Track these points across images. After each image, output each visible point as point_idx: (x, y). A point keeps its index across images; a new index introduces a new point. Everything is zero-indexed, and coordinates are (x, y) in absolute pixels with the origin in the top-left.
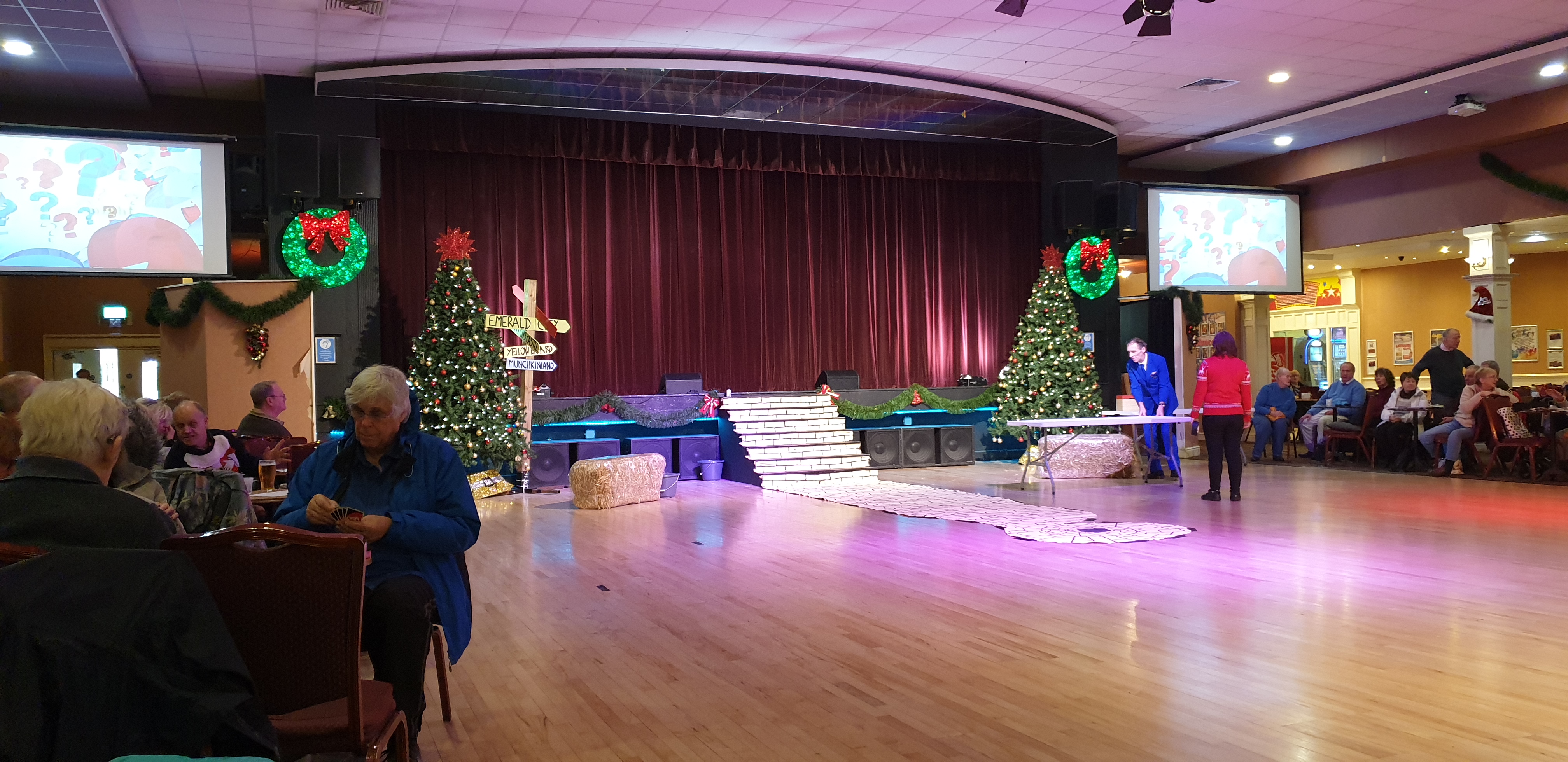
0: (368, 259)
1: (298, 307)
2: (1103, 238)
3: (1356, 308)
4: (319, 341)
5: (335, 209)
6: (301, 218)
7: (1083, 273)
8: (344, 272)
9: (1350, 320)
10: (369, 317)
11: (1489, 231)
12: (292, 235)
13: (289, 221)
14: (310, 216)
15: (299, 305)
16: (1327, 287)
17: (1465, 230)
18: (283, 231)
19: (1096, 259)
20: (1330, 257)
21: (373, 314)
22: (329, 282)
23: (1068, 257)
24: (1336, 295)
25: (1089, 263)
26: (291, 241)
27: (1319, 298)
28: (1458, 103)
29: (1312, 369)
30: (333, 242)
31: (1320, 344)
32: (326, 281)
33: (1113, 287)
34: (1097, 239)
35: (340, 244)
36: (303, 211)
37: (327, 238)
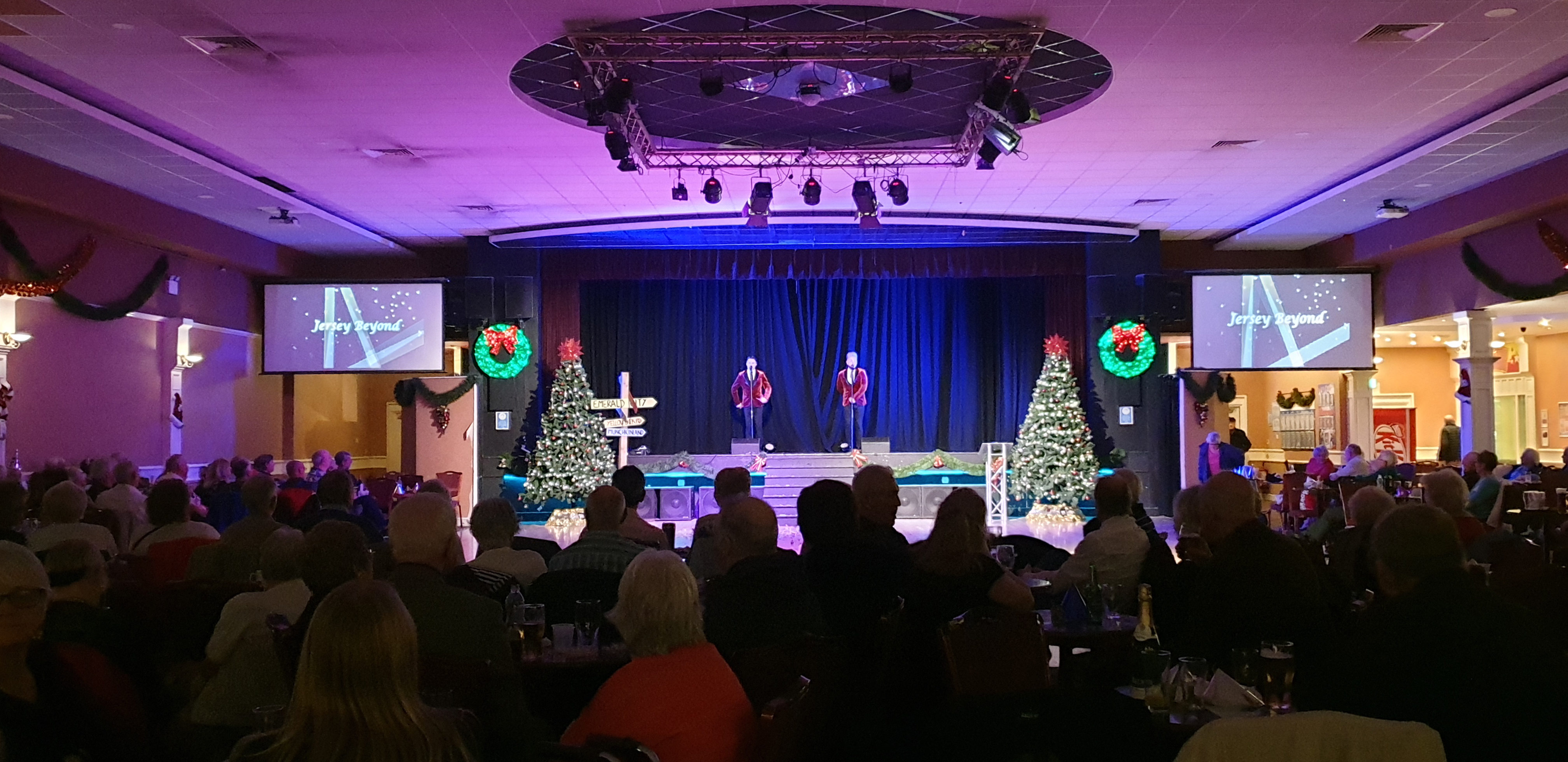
0: (531, 357)
1: (467, 394)
5: (507, 325)
6: (486, 332)
8: (514, 367)
10: (531, 397)
11: (1466, 317)
12: (481, 343)
13: (479, 334)
14: (492, 330)
17: (1454, 314)
18: (476, 341)
21: (534, 395)
22: (505, 374)
26: (480, 347)
30: (506, 347)
32: (501, 374)
35: (511, 349)
36: (488, 327)
37: (502, 345)
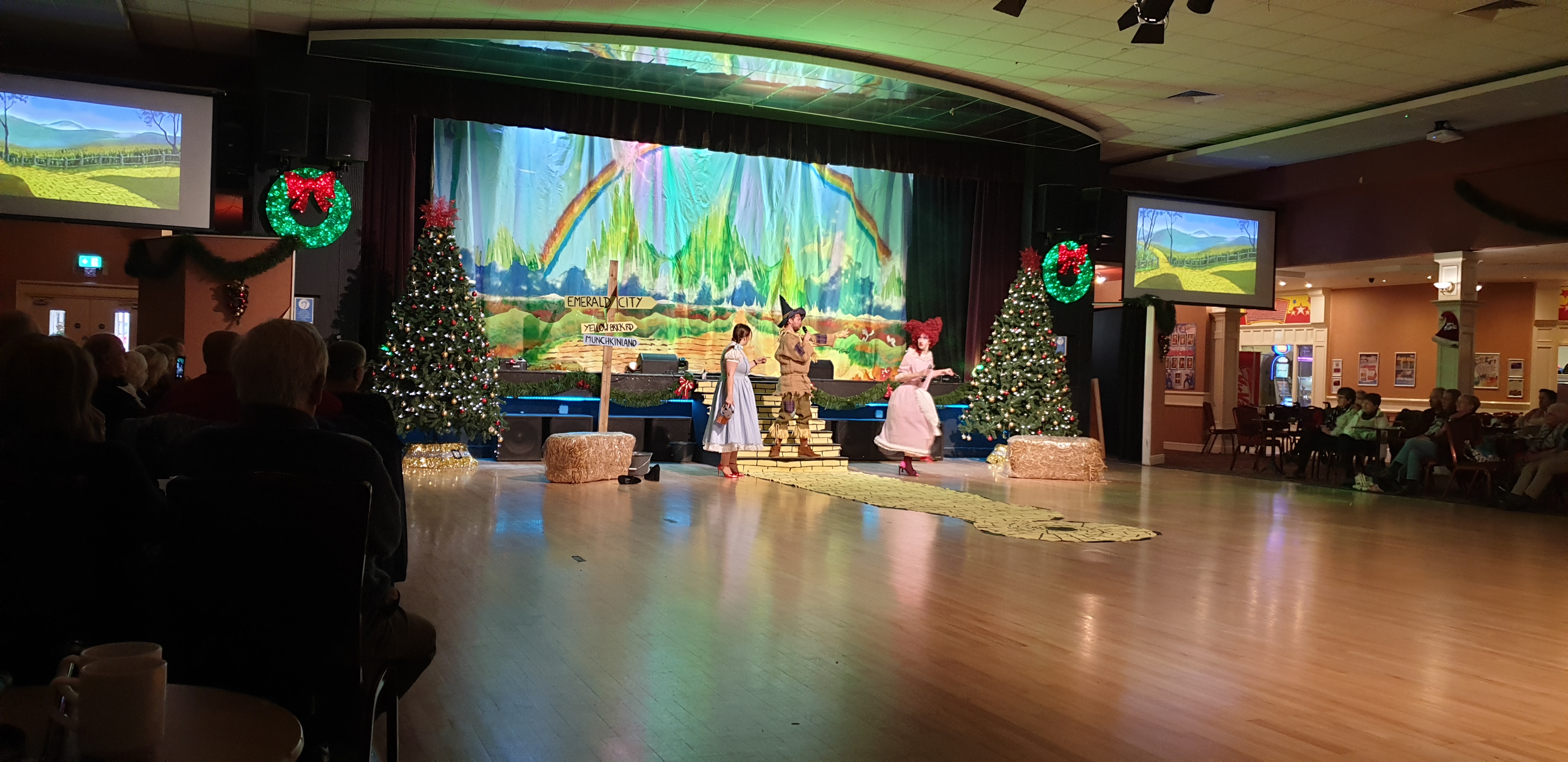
0: (352, 222)
1: (280, 266)
2: (1080, 243)
3: (1325, 328)
4: (298, 301)
5: (321, 170)
6: (286, 176)
7: (1059, 277)
8: (326, 233)
9: (1318, 338)
10: (349, 279)
11: (1459, 257)
12: (277, 193)
13: (274, 179)
14: (295, 174)
15: (280, 264)
16: (1296, 305)
17: (1436, 255)
18: (268, 188)
19: (1073, 263)
20: (1301, 275)
21: (354, 277)
22: (312, 242)
23: (1046, 260)
24: (1305, 313)
25: (1067, 266)
26: (275, 199)
27: (1288, 315)
28: (1437, 129)
29: (1277, 385)
30: (317, 202)
31: (1286, 360)
32: (308, 241)
33: (1088, 292)
34: (1075, 244)
35: (324, 205)
36: (289, 169)
37: (312, 198)
